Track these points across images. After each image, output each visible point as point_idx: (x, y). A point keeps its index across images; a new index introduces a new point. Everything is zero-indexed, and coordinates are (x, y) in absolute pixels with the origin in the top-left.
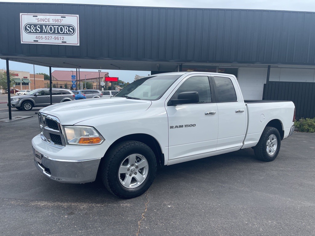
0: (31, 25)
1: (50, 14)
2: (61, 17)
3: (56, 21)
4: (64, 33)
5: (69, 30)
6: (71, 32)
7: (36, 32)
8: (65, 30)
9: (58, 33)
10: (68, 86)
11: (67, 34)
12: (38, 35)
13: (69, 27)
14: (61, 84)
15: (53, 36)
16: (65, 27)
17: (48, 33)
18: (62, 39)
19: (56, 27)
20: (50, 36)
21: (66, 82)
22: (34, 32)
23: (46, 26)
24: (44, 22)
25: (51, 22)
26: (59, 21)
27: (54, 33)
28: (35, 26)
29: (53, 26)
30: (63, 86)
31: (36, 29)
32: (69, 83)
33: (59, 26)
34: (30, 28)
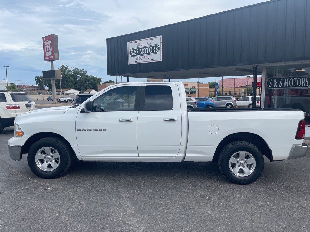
0: (133, 50)
1: (144, 39)
2: (151, 40)
3: (148, 43)
4: (152, 53)
5: (155, 50)
6: (157, 51)
7: (136, 55)
8: (153, 50)
9: (149, 53)
10: (232, 92)
11: (154, 52)
12: (137, 57)
13: (155, 46)
14: (225, 91)
15: (146, 56)
16: (153, 47)
17: (143, 54)
18: (151, 57)
19: (147, 48)
20: (144, 56)
21: (230, 89)
22: (135, 55)
23: (141, 49)
24: (141, 46)
25: (145, 45)
26: (150, 43)
27: (146, 53)
28: (136, 50)
29: (146, 48)
30: (228, 93)
31: (136, 53)
32: (233, 90)
33: (149, 47)
34: (133, 52)
